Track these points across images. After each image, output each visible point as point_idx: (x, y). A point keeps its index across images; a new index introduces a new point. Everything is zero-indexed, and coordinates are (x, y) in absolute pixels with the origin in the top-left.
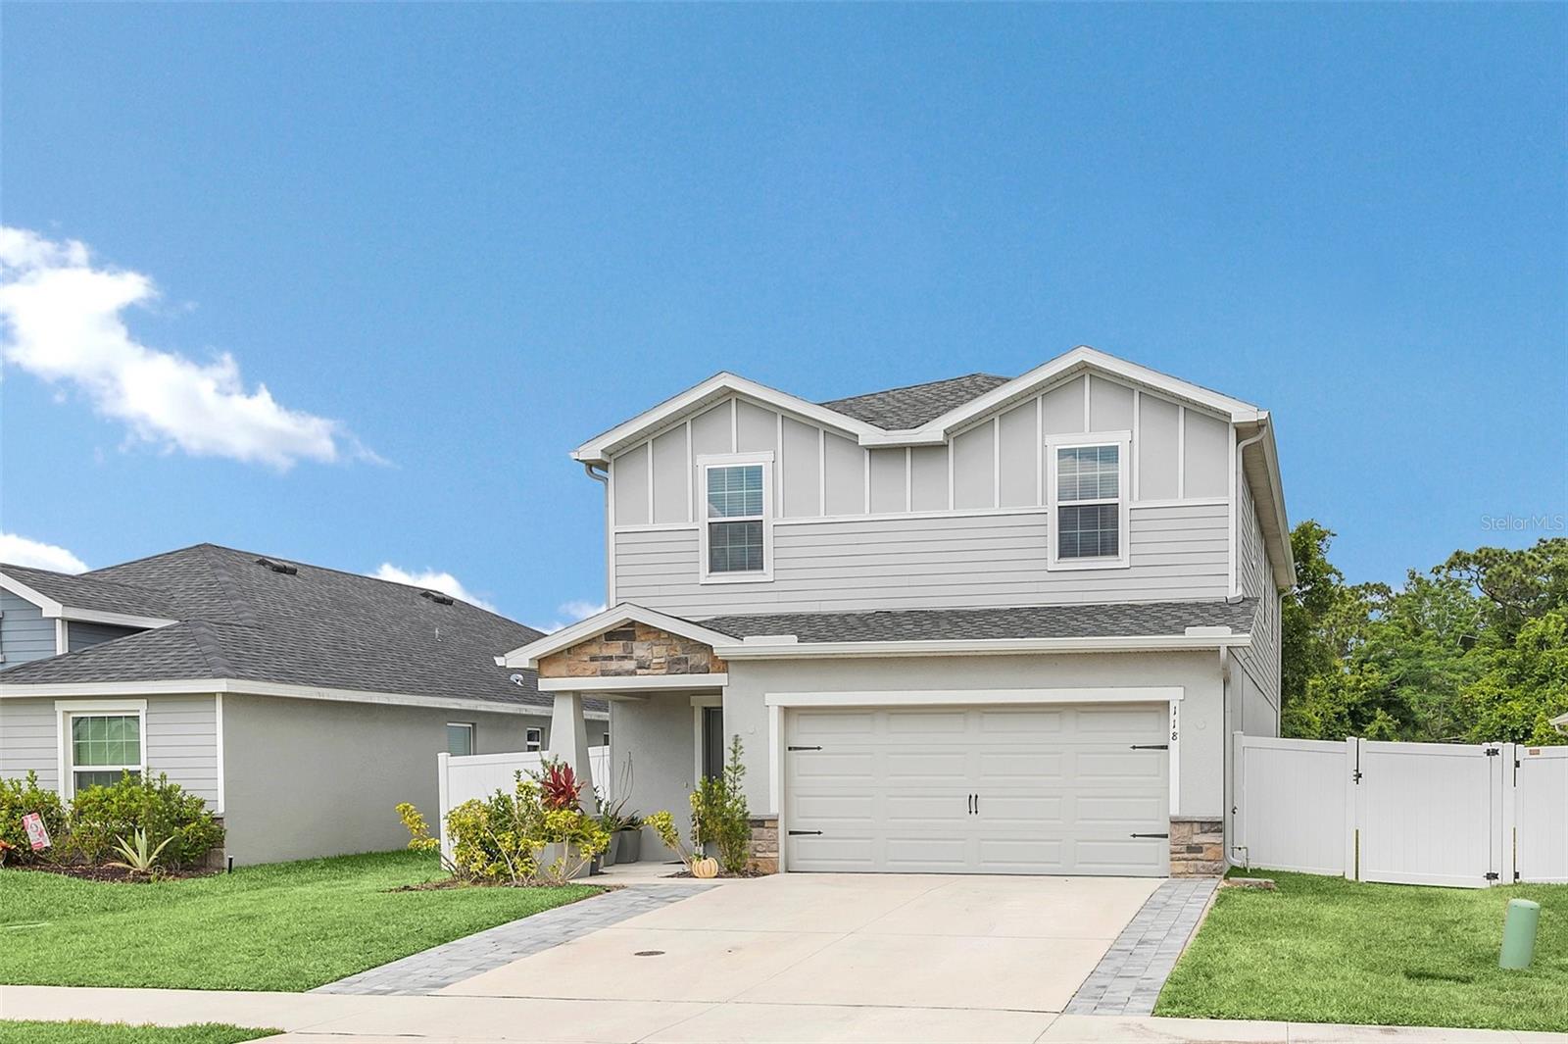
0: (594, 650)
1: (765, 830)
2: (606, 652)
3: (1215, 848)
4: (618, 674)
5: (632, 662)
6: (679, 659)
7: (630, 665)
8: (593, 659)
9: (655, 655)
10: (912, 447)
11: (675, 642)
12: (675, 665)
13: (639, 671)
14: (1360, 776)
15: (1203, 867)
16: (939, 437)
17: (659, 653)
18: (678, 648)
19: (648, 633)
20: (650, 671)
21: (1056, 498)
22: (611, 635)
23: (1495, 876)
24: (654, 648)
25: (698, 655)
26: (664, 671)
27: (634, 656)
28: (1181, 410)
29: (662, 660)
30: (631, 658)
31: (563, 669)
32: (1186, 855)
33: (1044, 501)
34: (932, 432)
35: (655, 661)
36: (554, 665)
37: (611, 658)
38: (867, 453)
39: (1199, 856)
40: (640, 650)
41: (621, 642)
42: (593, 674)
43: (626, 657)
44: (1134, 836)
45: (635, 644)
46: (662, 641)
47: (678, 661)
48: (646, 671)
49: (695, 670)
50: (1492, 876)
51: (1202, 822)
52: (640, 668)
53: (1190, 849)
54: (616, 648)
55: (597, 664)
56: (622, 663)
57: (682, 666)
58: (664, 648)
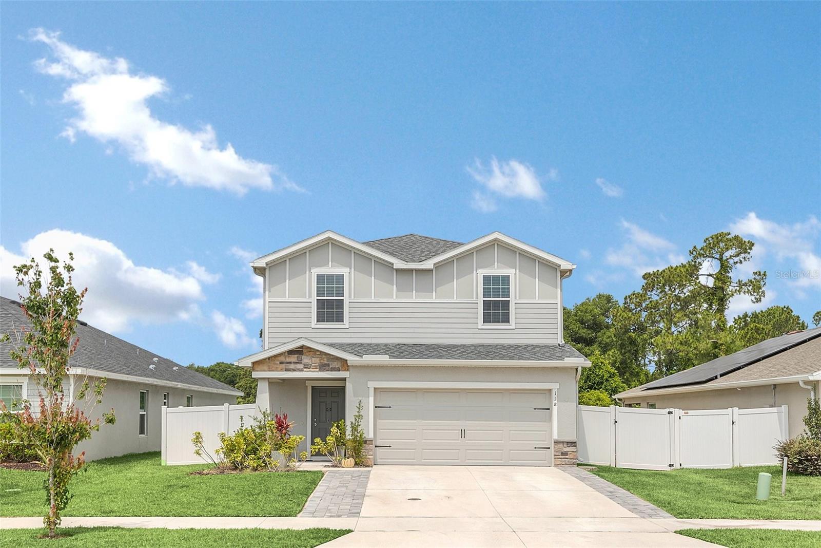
0: (282, 359)
1: (367, 445)
2: (288, 360)
3: (573, 453)
4: (294, 370)
6: (326, 364)
7: (301, 366)
8: (281, 363)
9: (313, 362)
10: (416, 270)
11: (324, 356)
12: (323, 367)
13: (305, 369)
14: (616, 422)
15: (568, 462)
16: (432, 267)
17: (316, 361)
18: (325, 359)
19: (310, 351)
20: (311, 369)
21: (482, 296)
22: (291, 352)
23: (673, 465)
24: (313, 359)
25: (335, 363)
26: (318, 370)
27: (303, 363)
28: (537, 261)
29: (317, 364)
30: (301, 363)
31: (266, 368)
32: (561, 457)
33: (477, 297)
34: (429, 264)
35: (313, 365)
36: (261, 365)
37: (290, 363)
38: (395, 271)
39: (567, 457)
40: (306, 360)
41: (296, 356)
42: (281, 370)
43: (298, 363)
44: (535, 448)
45: (303, 357)
46: (317, 356)
47: (325, 365)
48: (309, 370)
49: (333, 370)
50: (671, 465)
51: (567, 442)
52: (305, 368)
53: (563, 454)
54: (293, 358)
55: (283, 365)
56: (296, 365)
57: (327, 368)
58: (318, 359)
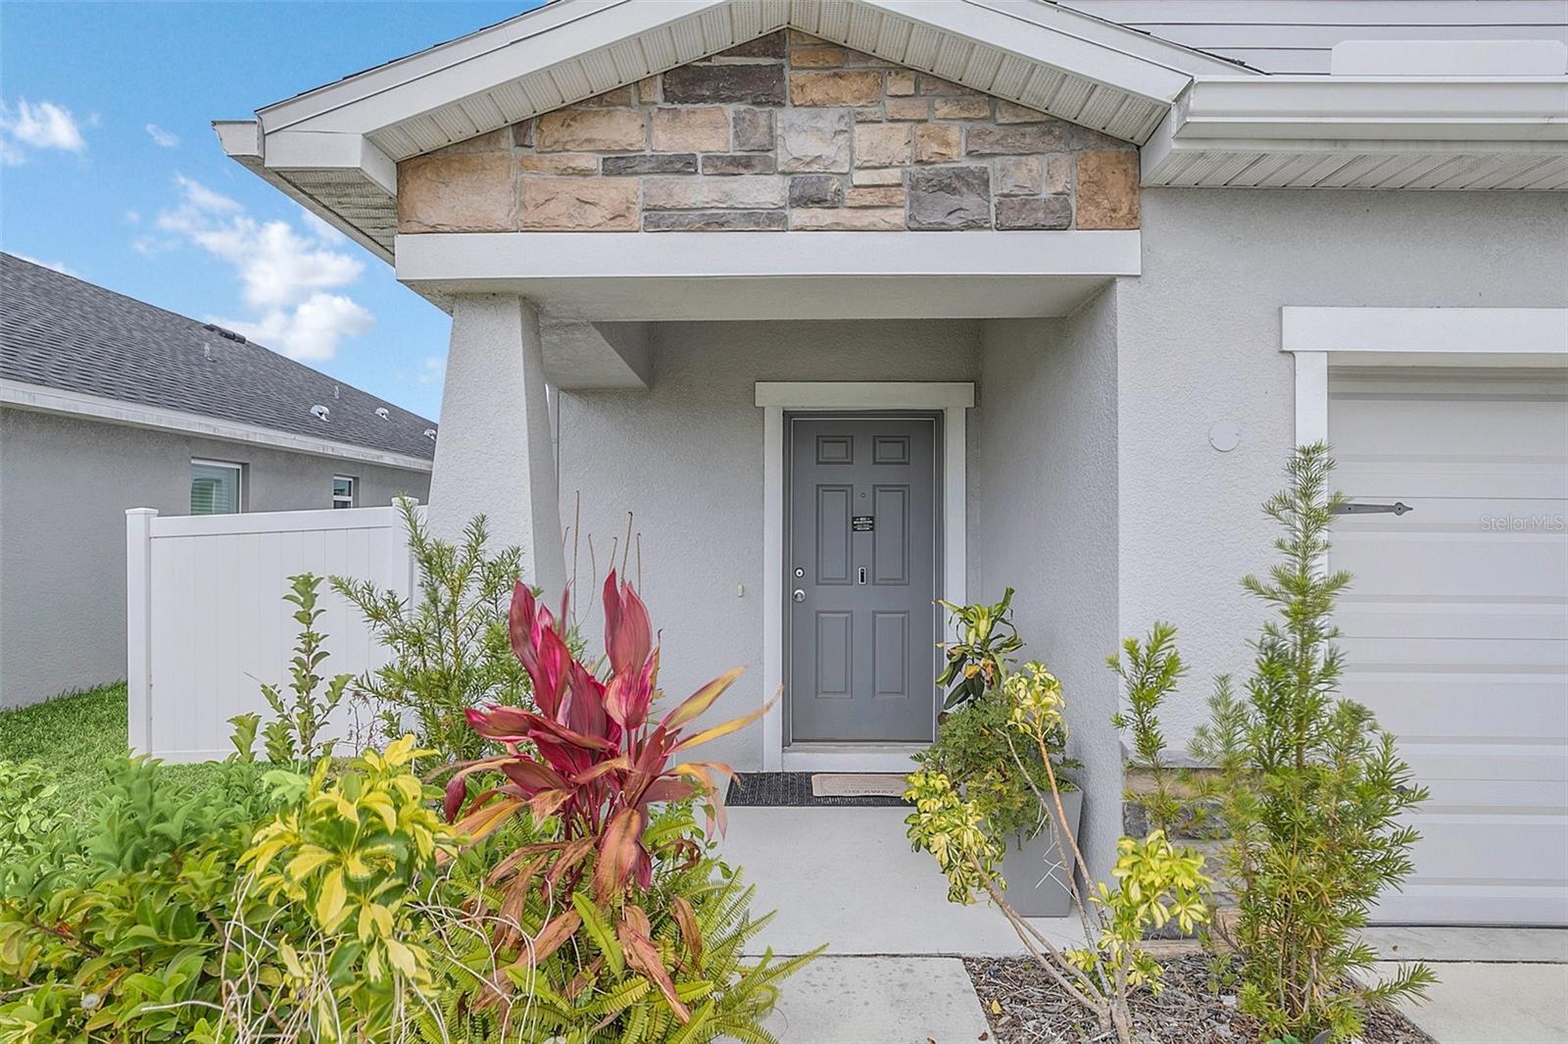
0: (621, 130)
2: (667, 140)
4: (713, 223)
5: (776, 179)
6: (960, 175)
7: (764, 191)
8: (618, 164)
9: (862, 157)
11: (944, 112)
12: (935, 196)
13: (798, 216)
17: (879, 147)
18: (955, 134)
19: (840, 69)
20: (844, 215)
22: (688, 82)
24: (858, 129)
25: (1033, 162)
26: (898, 216)
27: (782, 158)
29: (892, 176)
30: (769, 169)
35: (860, 178)
37: (685, 165)
40: (804, 140)
41: (730, 109)
42: (618, 221)
43: (746, 163)
45: (784, 116)
46: (888, 107)
47: (948, 184)
48: (826, 216)
49: (1013, 215)
54: (708, 127)
55: (629, 183)
56: (730, 184)
57: (970, 201)
58: (902, 131)
